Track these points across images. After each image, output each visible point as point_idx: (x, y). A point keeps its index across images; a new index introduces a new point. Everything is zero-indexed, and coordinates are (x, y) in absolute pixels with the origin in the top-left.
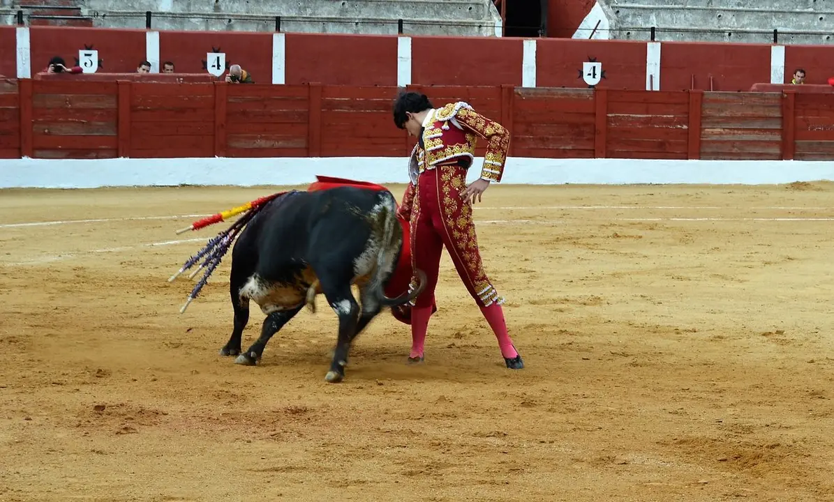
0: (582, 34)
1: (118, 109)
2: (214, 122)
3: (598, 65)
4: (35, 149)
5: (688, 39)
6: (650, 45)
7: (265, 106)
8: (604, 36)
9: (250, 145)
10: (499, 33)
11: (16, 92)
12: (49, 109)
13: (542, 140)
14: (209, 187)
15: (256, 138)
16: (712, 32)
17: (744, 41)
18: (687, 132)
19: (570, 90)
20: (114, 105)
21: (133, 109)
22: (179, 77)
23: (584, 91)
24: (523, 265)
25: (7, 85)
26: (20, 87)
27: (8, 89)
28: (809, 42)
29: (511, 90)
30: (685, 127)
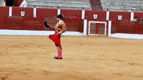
0: (21, 6)
3: (24, 12)
5: (42, 8)
6: (34, 8)
8: (25, 6)
10: (5, 5)
13: (13, 26)
16: (46, 6)
17: (53, 8)
18: (41, 25)
19: (18, 17)
23: (21, 17)
24: (7, 51)
28: (65, 9)
29: (7, 17)
30: (41, 24)
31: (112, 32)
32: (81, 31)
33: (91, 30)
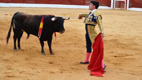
31: (130, 7)
32: (109, 6)
33: (116, 5)
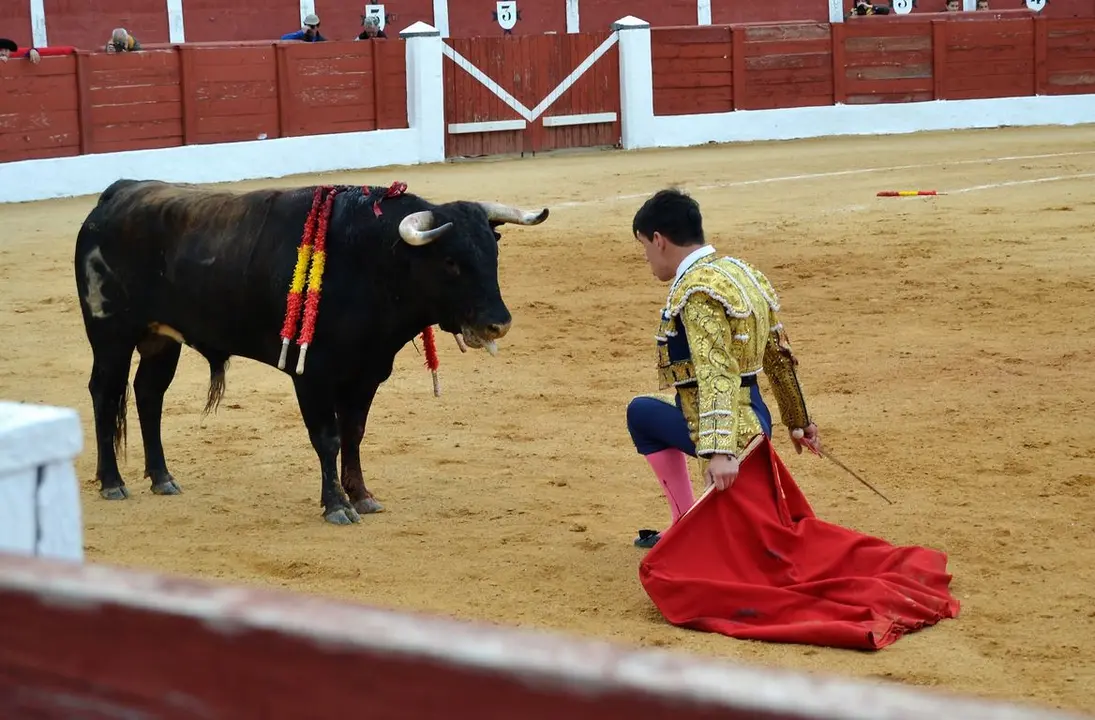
1: (933, 50)
2: (1034, 59)
4: (848, 95)
7: (1088, 40)
9: (1073, 82)
11: (828, 37)
12: (862, 53)
14: (1029, 128)
15: (1079, 74)
20: (929, 46)
21: (950, 49)
22: (997, 14)
25: (819, 30)
26: (832, 32)
27: (820, 34)
